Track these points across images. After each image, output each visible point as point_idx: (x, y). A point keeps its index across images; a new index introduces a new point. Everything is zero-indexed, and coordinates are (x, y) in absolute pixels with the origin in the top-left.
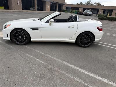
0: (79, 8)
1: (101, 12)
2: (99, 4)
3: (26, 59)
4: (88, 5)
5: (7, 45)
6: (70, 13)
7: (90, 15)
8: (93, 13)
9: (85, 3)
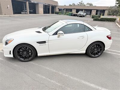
0: (72, 9)
1: (94, 13)
2: (91, 5)
3: (39, 82)
4: (80, 5)
5: (9, 62)
6: (64, 15)
7: (84, 16)
8: (87, 14)
9: (77, 4)
